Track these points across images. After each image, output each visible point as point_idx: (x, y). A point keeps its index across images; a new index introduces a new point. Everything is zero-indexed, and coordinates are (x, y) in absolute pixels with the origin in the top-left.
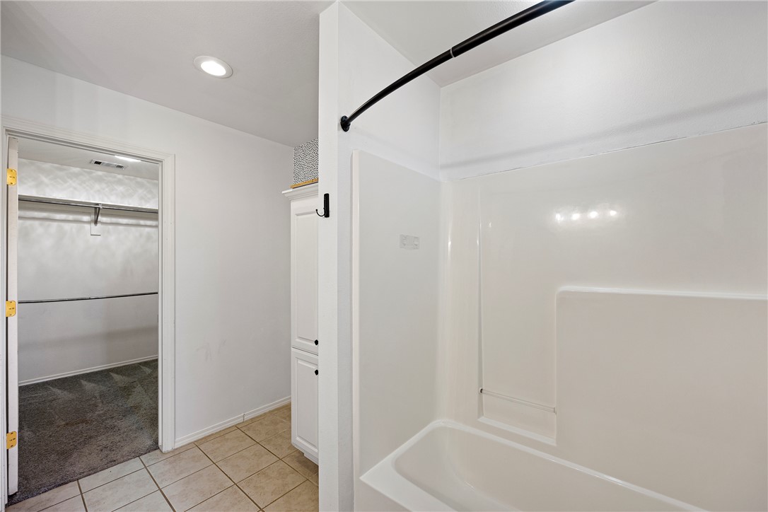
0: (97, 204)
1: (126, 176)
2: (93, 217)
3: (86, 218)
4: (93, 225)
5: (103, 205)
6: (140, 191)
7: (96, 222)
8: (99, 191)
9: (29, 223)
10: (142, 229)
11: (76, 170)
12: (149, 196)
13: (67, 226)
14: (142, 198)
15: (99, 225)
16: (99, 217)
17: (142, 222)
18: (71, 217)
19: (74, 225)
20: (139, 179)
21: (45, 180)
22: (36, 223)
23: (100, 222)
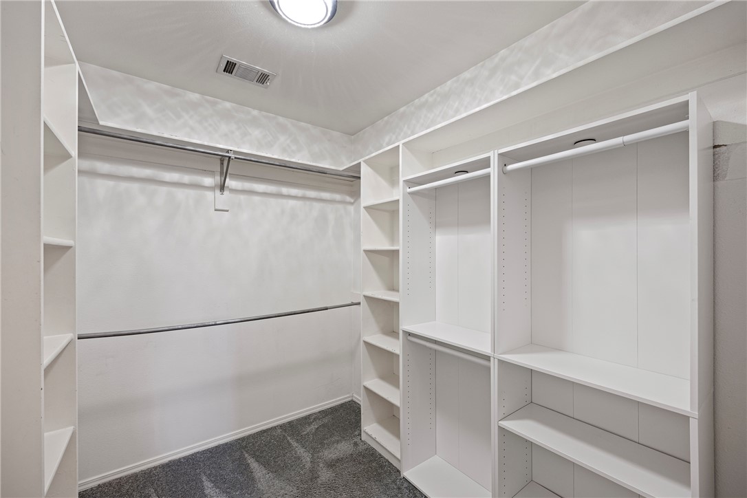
0: (228, 151)
1: (263, 113)
2: (218, 178)
3: (208, 181)
4: (218, 192)
5: (235, 152)
6: (282, 138)
7: (222, 188)
8: (226, 135)
9: (124, 185)
10: (284, 201)
11: (195, 97)
12: (294, 148)
13: (181, 194)
14: (284, 150)
15: (226, 193)
16: (227, 180)
17: (285, 190)
18: (187, 178)
19: (192, 193)
20: (281, 119)
21: (149, 111)
22: (135, 186)
23: (228, 187)
